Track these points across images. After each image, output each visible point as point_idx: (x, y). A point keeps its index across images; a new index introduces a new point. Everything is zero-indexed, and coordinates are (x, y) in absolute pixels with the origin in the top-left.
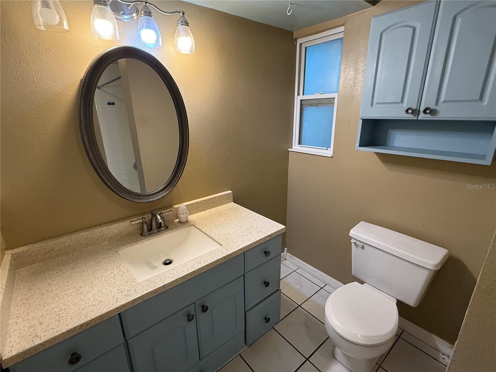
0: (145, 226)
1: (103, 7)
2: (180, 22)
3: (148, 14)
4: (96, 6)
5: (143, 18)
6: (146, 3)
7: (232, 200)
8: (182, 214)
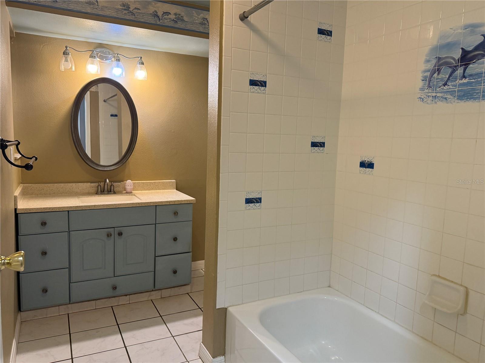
0: (99, 187)
1: (93, 59)
2: (138, 63)
3: (118, 60)
4: (90, 59)
5: (115, 63)
6: (118, 54)
7: (175, 188)
8: (127, 186)
